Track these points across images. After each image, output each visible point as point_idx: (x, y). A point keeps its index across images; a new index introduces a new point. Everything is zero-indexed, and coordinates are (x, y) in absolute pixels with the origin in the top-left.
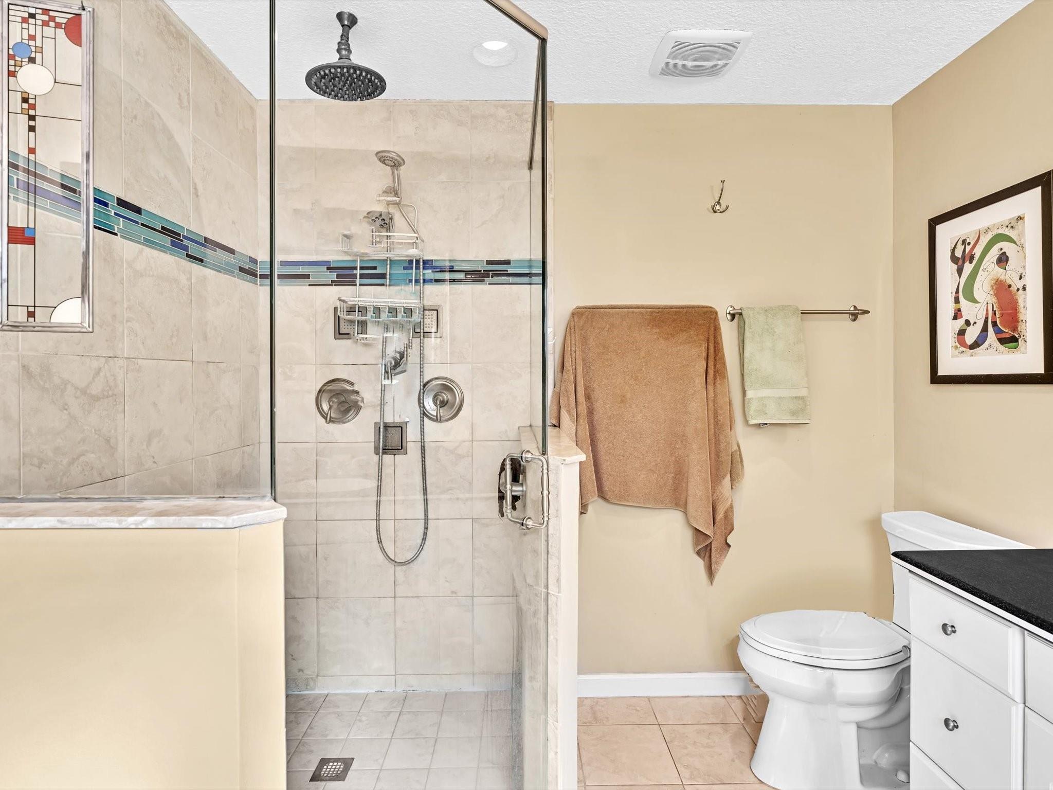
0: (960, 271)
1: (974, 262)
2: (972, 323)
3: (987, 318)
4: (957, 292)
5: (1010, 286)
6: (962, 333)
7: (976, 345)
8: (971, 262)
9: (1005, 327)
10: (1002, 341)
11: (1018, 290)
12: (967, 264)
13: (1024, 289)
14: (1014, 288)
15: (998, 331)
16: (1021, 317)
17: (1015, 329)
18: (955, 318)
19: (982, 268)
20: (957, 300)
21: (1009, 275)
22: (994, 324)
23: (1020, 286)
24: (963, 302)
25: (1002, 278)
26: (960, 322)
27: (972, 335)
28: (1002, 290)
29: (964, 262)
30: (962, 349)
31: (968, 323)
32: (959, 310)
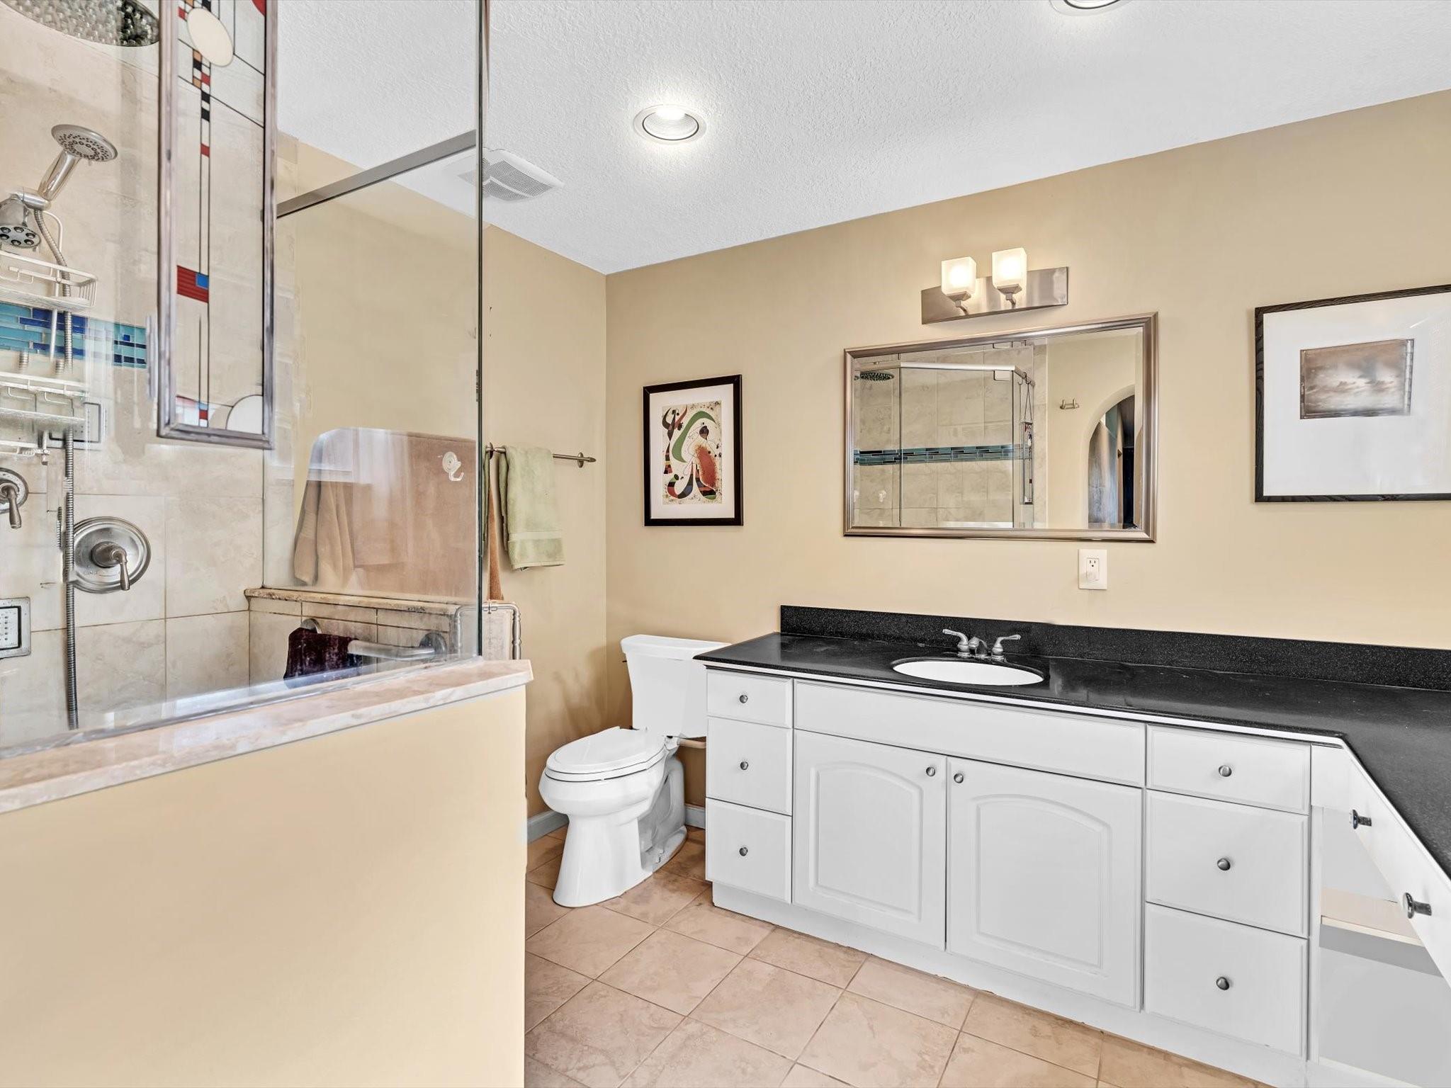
0: (670, 435)
1: (682, 430)
2: (680, 477)
3: (692, 475)
4: (668, 451)
5: (709, 452)
6: (671, 485)
7: (683, 495)
8: (679, 429)
9: (706, 483)
10: (705, 493)
11: (716, 456)
12: (676, 430)
13: (720, 456)
14: (712, 454)
15: (700, 485)
16: (718, 476)
17: (713, 485)
18: (666, 472)
19: (688, 435)
20: (667, 458)
21: (709, 444)
22: (698, 480)
23: (717, 454)
24: (673, 461)
25: (704, 445)
26: (670, 477)
27: (679, 487)
28: (703, 454)
29: (673, 428)
30: (672, 498)
31: (676, 477)
32: (669, 466)
